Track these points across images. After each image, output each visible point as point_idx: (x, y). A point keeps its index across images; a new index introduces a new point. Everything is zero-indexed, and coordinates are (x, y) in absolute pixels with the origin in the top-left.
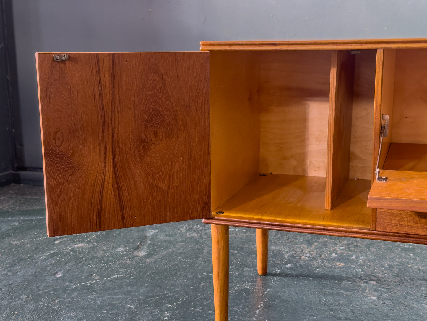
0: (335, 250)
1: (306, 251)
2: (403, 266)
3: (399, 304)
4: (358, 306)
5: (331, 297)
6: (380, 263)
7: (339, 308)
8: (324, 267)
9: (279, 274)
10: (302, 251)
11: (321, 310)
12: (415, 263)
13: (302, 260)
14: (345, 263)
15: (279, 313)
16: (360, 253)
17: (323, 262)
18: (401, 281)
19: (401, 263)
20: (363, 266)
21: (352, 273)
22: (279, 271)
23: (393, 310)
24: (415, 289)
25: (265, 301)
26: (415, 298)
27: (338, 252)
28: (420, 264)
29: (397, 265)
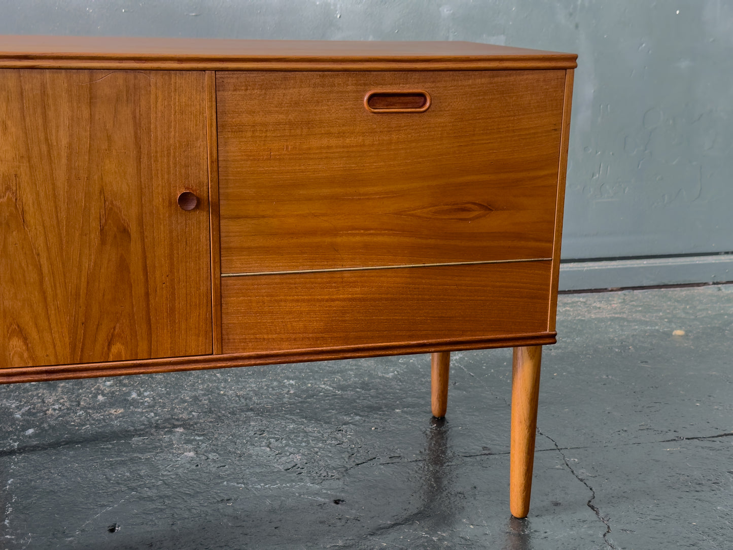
0: (98, 389)
1: (51, 401)
2: (213, 394)
3: (230, 455)
4: (171, 473)
5: (123, 469)
6: (178, 396)
7: (142, 483)
8: (93, 422)
9: (19, 449)
10: (43, 402)
11: (115, 492)
12: (228, 386)
13: (49, 417)
14: (124, 408)
15: (47, 516)
16: (142, 388)
17: (87, 413)
18: (219, 419)
19: (209, 391)
20: (154, 406)
21: (140, 421)
22: (16, 444)
23: (224, 466)
24: (242, 426)
25: (13, 501)
26: (247, 441)
27: (105, 391)
28: (235, 387)
29: (204, 395)
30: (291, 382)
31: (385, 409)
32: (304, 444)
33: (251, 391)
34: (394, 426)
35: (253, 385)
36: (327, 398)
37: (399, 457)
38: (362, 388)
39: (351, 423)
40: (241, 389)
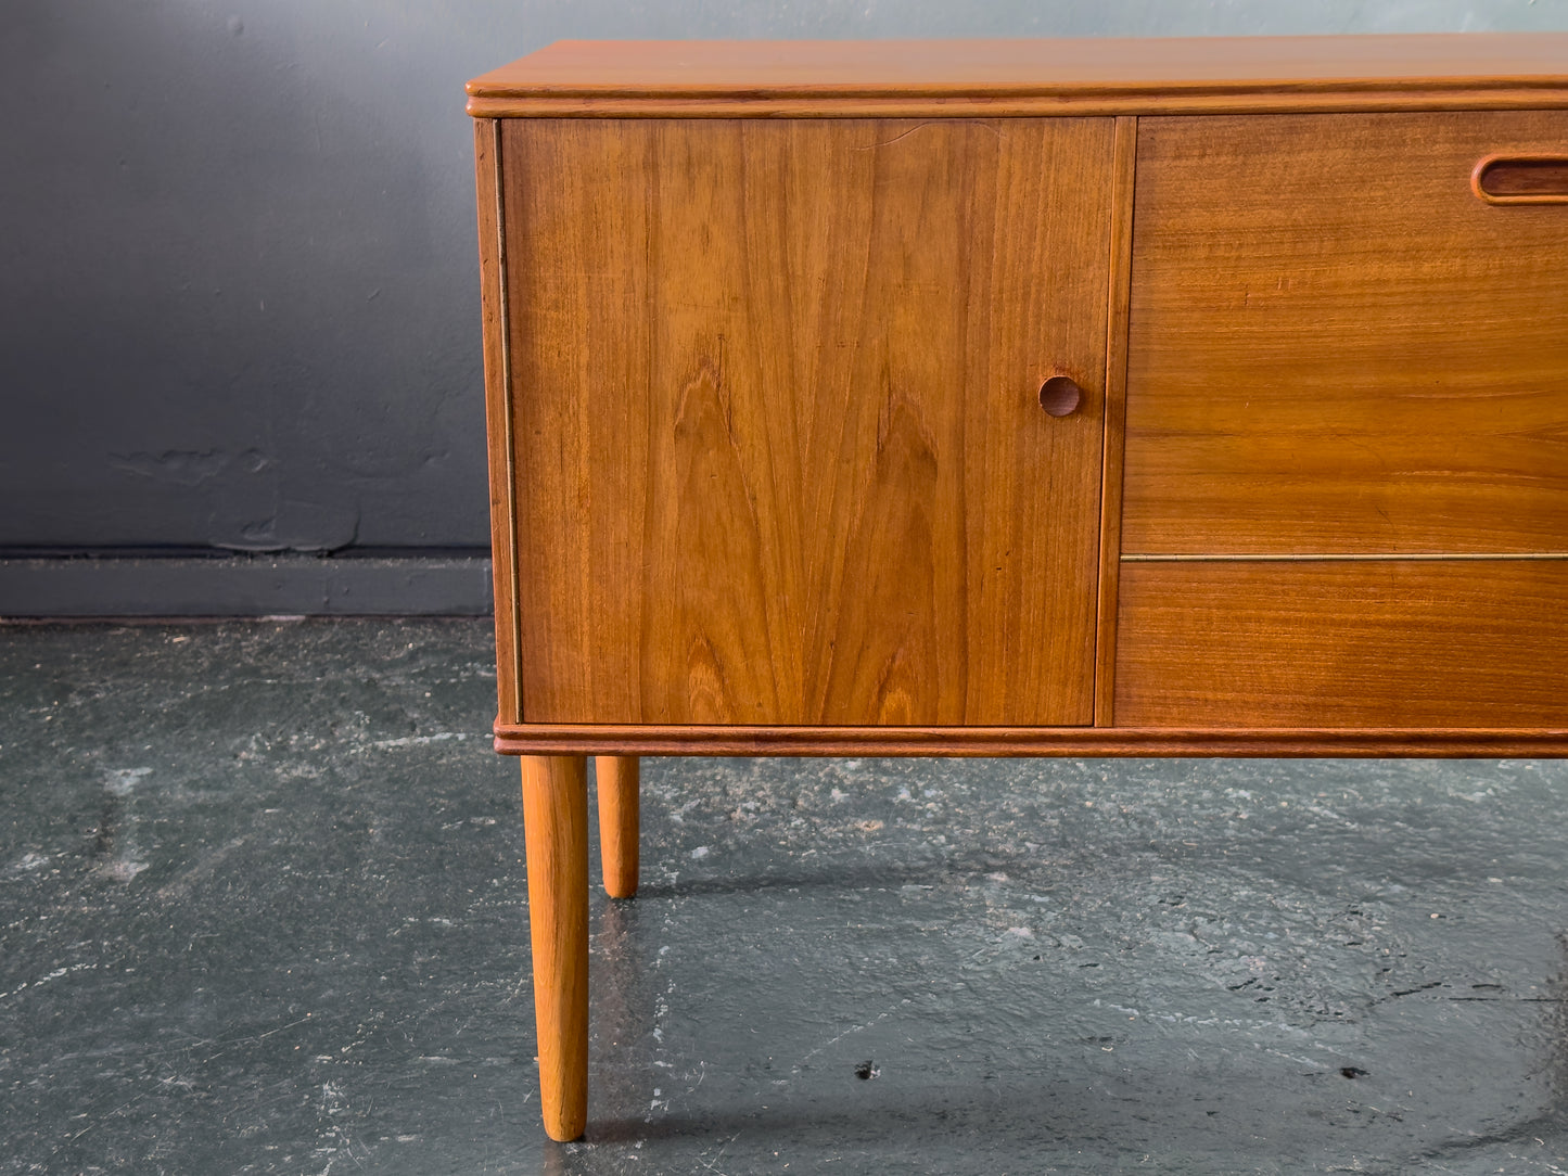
0: (832, 775)
1: (740, 791)
2: (1069, 807)
3: (1107, 942)
4: (982, 968)
5: (883, 949)
6: (996, 803)
7: (923, 982)
8: (822, 843)
9: (679, 886)
10: (725, 793)
11: (869, 996)
12: (1101, 792)
13: (736, 826)
14: (886, 819)
15: (734, 1030)
16: (920, 780)
17: (810, 824)
18: (1082, 861)
19: (1060, 800)
20: (944, 822)
21: (918, 852)
22: (674, 875)
23: (1095, 965)
24: (1133, 883)
25: (670, 991)
26: (1145, 916)
27: (845, 781)
28: (1117, 795)
29: (1051, 806)
30: (1243, 793)
31: (1463, 874)
32: (1271, 935)
33: (1153, 806)
34: (1485, 914)
35: (1157, 794)
36: (1325, 837)
37: (1498, 986)
38: (1409, 821)
39: (1381, 898)
40: (1130, 801)
